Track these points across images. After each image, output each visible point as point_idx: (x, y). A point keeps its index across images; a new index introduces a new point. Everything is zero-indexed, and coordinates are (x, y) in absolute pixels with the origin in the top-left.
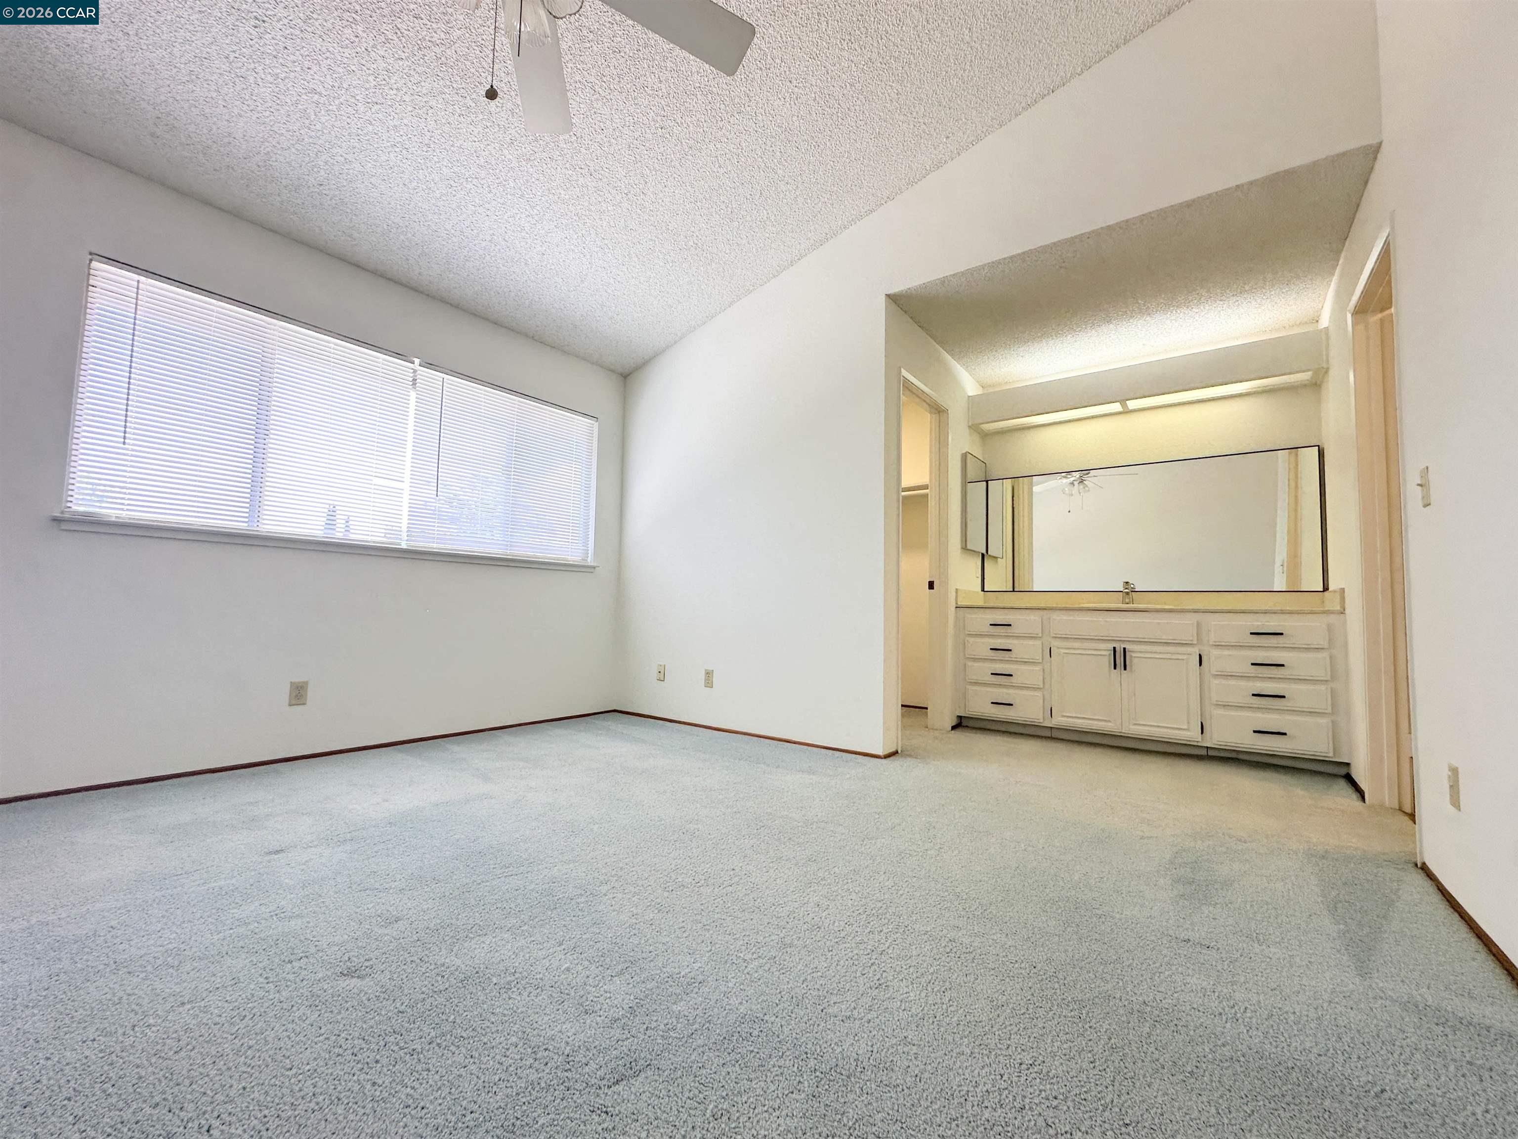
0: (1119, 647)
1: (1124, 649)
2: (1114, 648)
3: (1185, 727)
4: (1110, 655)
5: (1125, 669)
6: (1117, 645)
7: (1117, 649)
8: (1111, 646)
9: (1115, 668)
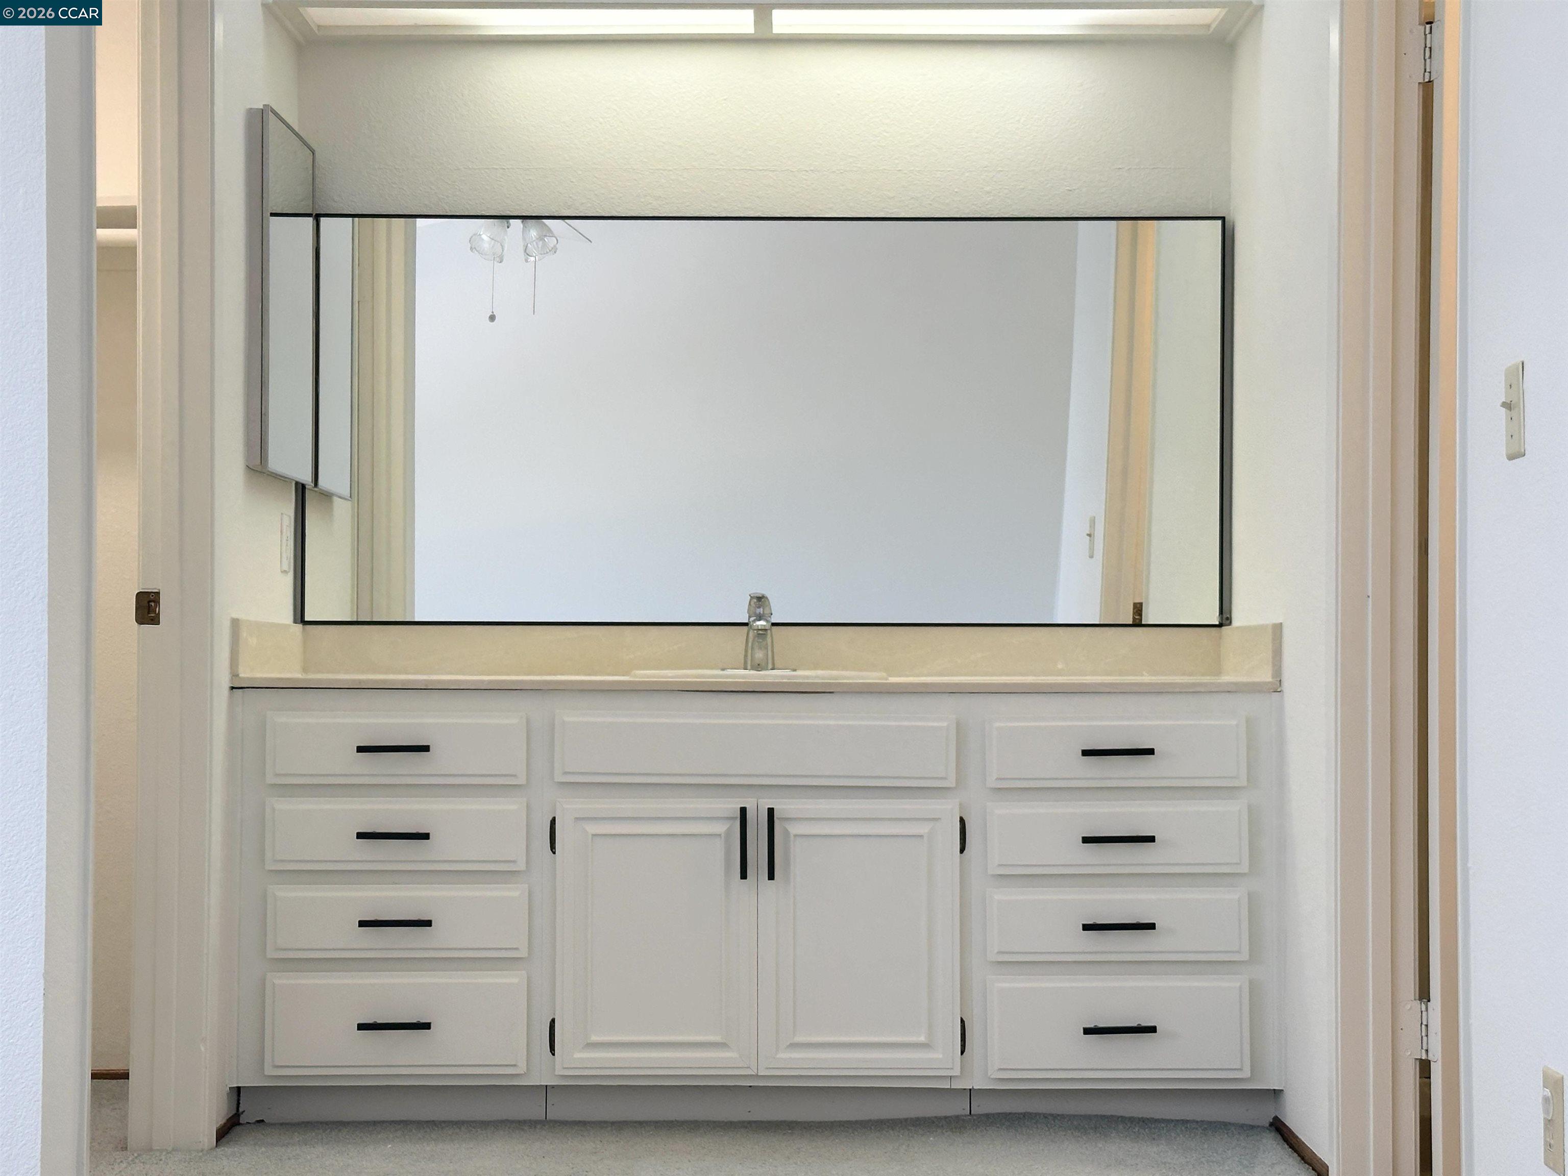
0: (757, 806)
1: (771, 811)
2: (743, 811)
3: (922, 1039)
4: (728, 833)
5: (771, 877)
6: (750, 804)
7: (750, 815)
8: (732, 806)
9: (744, 876)
